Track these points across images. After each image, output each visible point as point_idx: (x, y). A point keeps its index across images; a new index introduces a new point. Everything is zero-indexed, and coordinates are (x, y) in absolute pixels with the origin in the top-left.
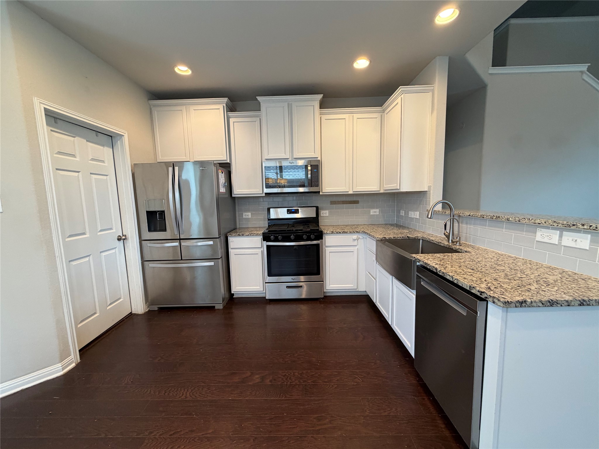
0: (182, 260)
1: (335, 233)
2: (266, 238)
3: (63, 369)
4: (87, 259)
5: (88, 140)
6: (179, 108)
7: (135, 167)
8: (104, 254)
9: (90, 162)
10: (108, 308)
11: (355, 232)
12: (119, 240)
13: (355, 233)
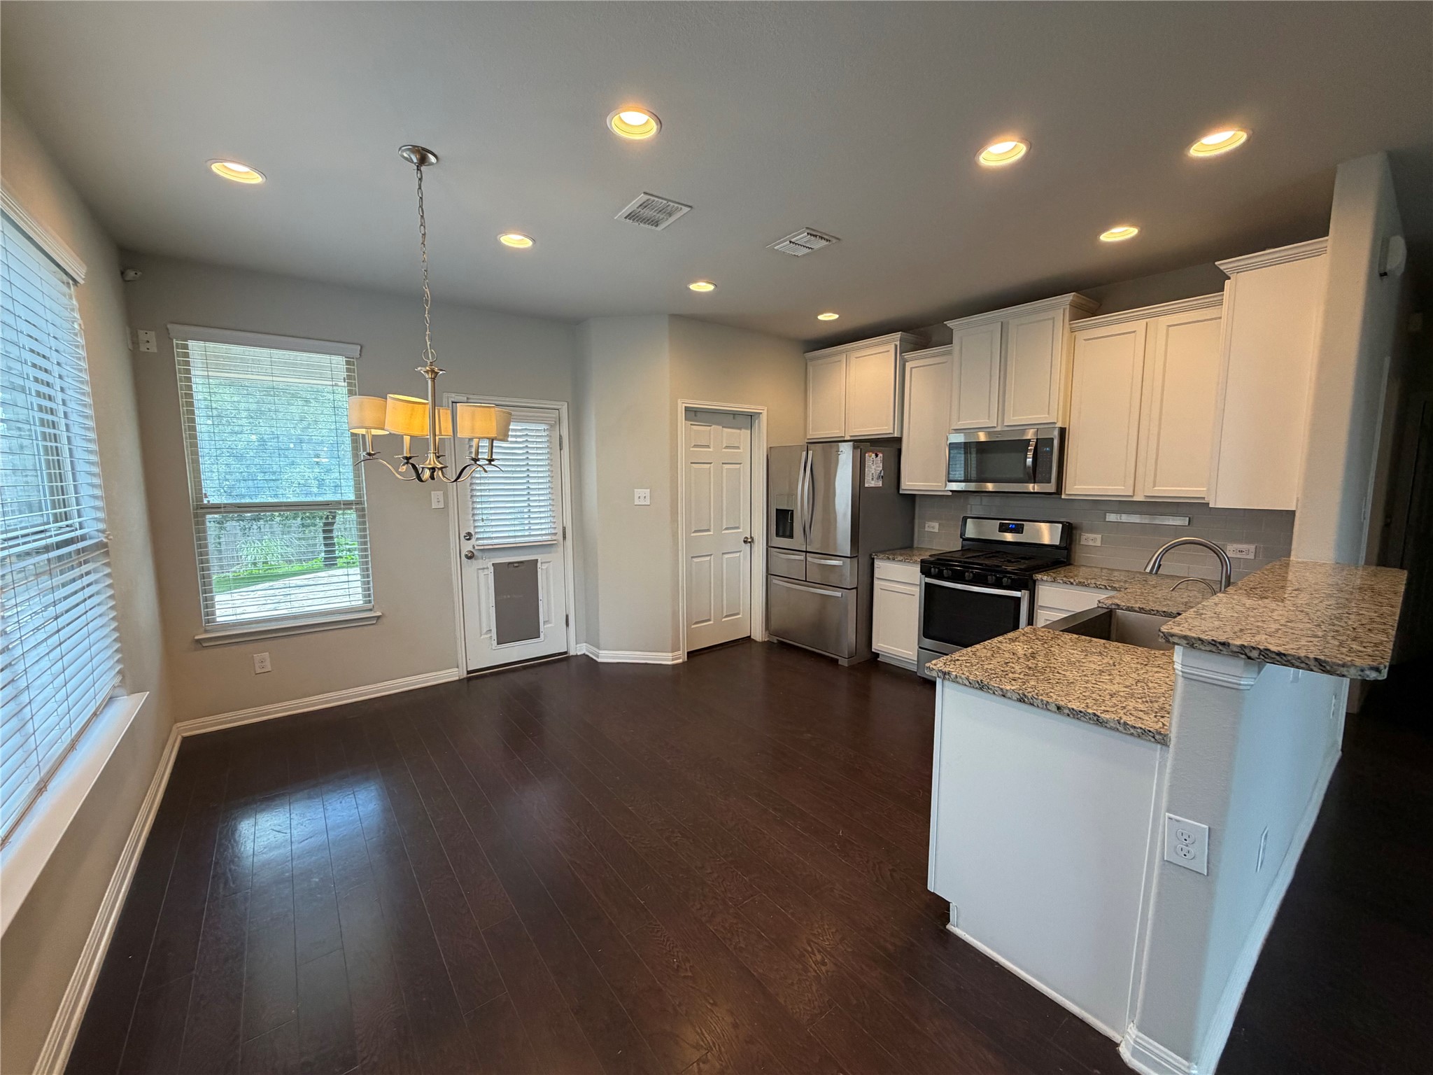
0: (806, 581)
1: (1061, 582)
2: (925, 571)
3: (673, 660)
4: (708, 558)
5: (724, 425)
6: (836, 358)
7: (770, 449)
8: (726, 556)
9: (724, 450)
10: (724, 620)
11: (1110, 588)
12: (745, 542)
13: (1107, 589)
